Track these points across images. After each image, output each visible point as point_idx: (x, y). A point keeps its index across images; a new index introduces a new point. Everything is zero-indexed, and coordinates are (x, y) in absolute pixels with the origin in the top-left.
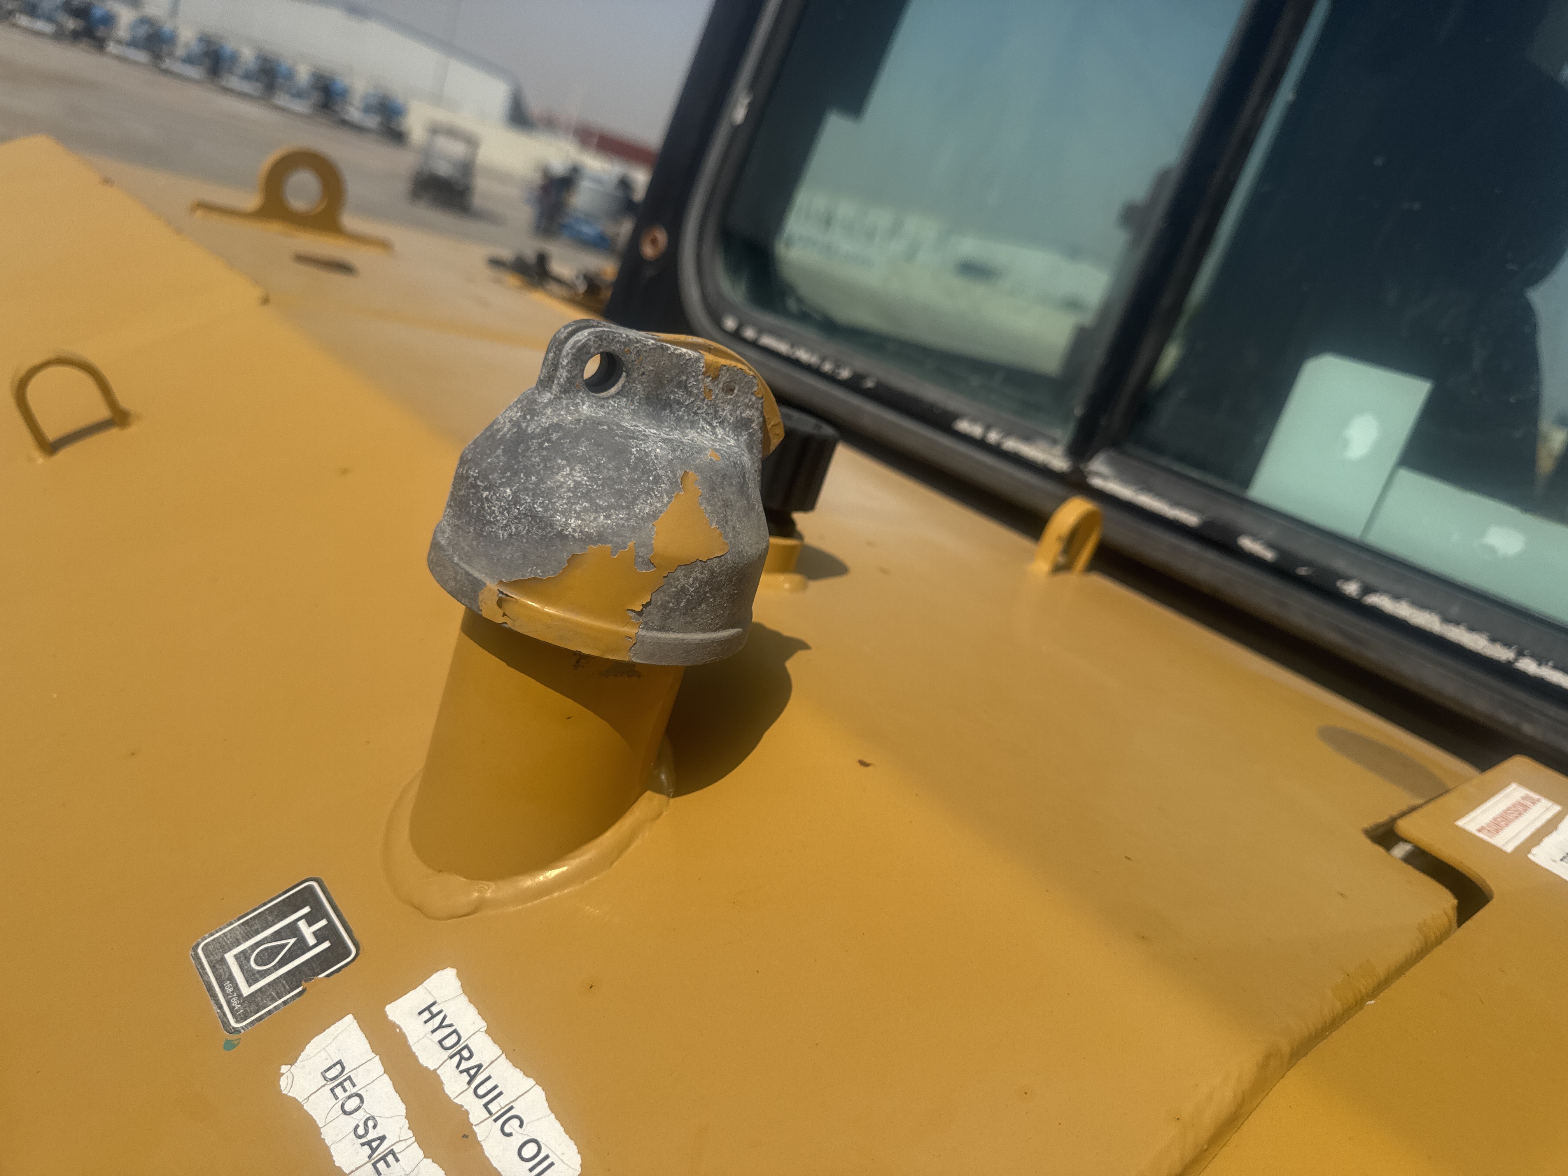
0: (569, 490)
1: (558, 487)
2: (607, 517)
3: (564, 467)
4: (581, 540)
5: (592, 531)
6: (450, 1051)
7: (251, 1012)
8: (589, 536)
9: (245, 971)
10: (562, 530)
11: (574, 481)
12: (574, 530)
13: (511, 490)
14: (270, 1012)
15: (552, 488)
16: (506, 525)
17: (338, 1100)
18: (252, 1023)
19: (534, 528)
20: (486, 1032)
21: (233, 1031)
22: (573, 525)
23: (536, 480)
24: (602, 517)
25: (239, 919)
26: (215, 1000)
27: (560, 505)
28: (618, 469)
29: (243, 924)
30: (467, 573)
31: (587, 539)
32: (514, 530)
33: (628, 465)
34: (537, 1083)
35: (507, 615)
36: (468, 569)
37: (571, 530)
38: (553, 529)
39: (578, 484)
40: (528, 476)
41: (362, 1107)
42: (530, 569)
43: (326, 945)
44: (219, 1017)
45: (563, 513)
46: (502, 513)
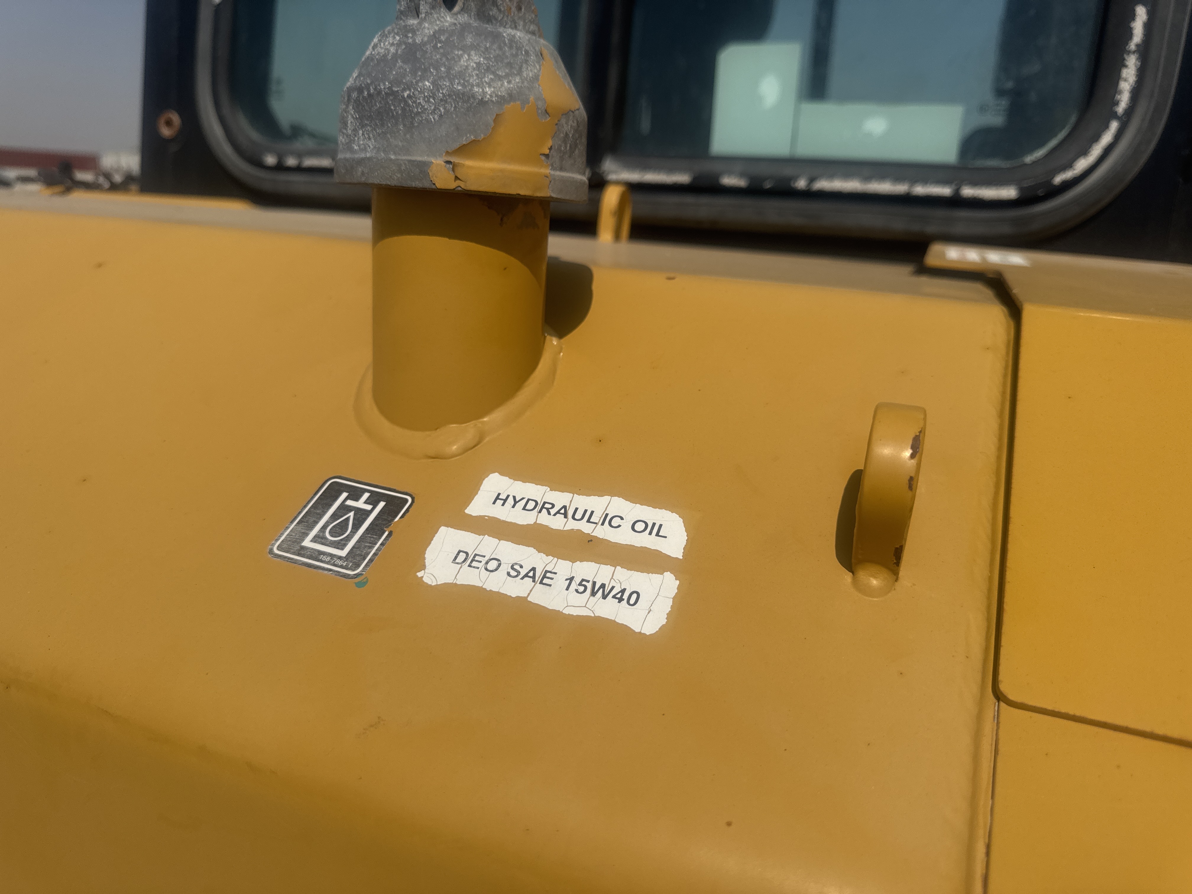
0: (474, 69)
1: (465, 70)
2: (509, 82)
3: (462, 56)
4: (497, 102)
5: (504, 94)
6: (536, 509)
7: (359, 561)
8: (502, 97)
9: (330, 545)
10: (482, 99)
11: (475, 63)
12: (491, 96)
13: (429, 82)
14: (375, 554)
15: (461, 71)
16: (434, 110)
17: (480, 569)
18: (367, 565)
19: (460, 104)
20: (551, 490)
21: (356, 576)
22: (489, 92)
23: (445, 70)
24: (506, 83)
25: (292, 522)
26: (322, 569)
27: (474, 80)
28: (500, 48)
29: (298, 523)
30: (410, 161)
31: (502, 100)
32: (442, 110)
33: (505, 44)
34: (611, 497)
35: (459, 179)
36: (409, 158)
37: (489, 97)
38: (475, 100)
39: (478, 64)
40: (437, 69)
41: (502, 563)
42: (465, 138)
43: (382, 504)
44: (335, 575)
45: (478, 85)
46: (428, 101)
